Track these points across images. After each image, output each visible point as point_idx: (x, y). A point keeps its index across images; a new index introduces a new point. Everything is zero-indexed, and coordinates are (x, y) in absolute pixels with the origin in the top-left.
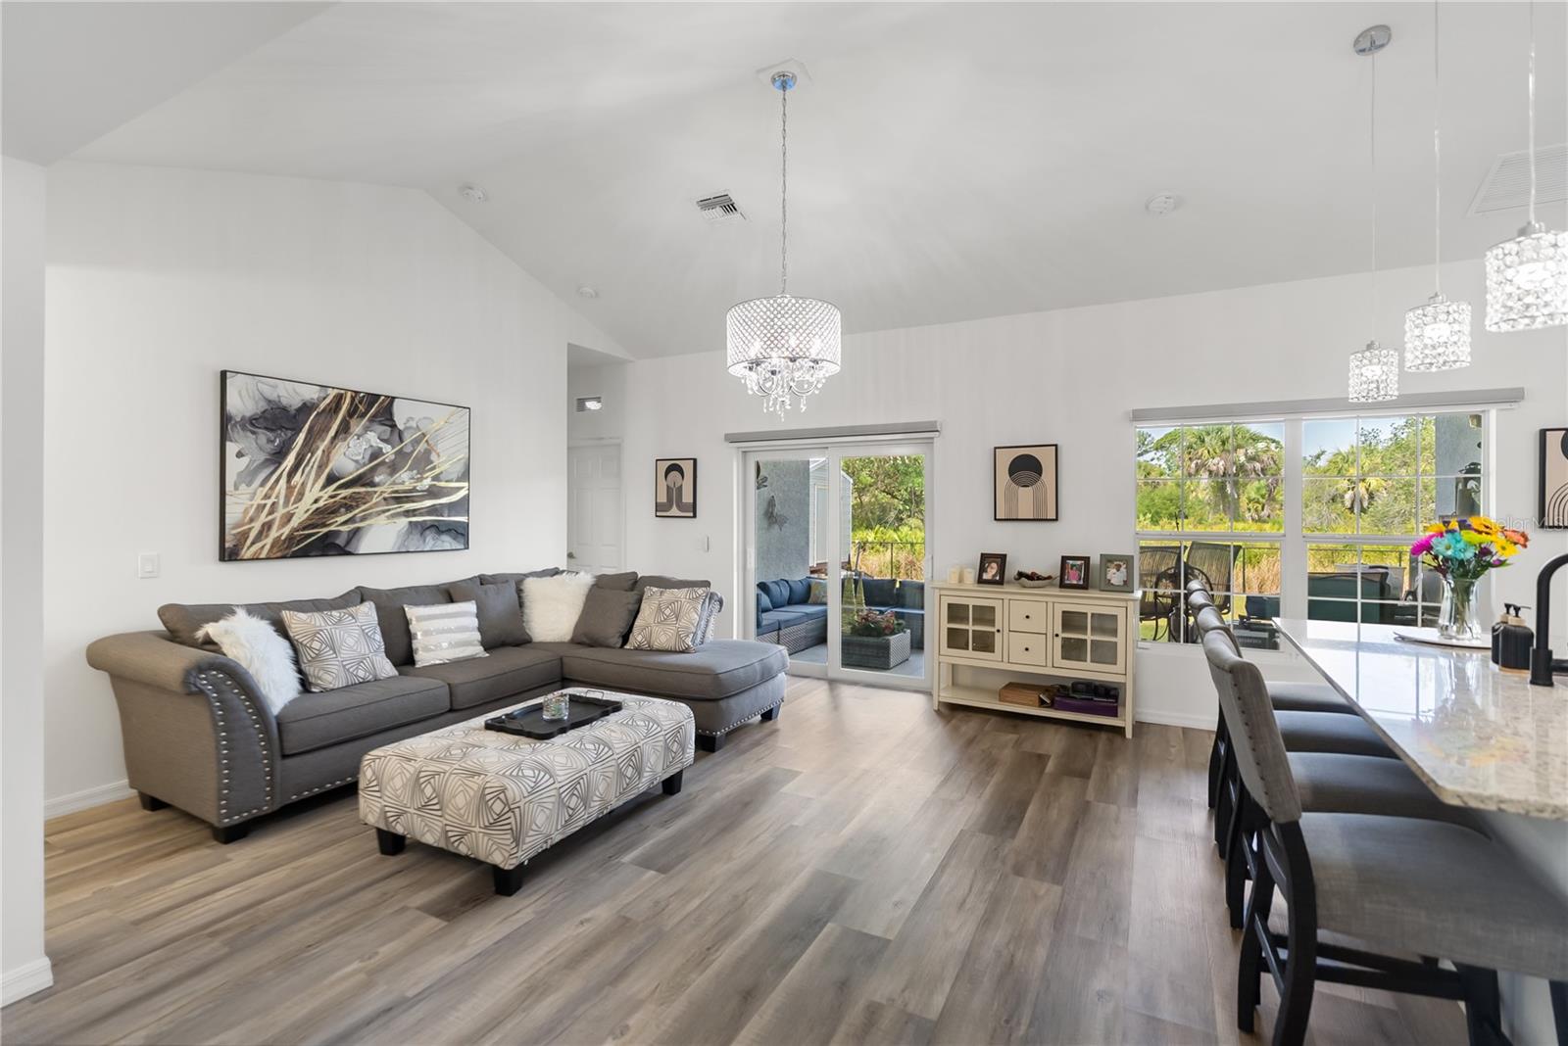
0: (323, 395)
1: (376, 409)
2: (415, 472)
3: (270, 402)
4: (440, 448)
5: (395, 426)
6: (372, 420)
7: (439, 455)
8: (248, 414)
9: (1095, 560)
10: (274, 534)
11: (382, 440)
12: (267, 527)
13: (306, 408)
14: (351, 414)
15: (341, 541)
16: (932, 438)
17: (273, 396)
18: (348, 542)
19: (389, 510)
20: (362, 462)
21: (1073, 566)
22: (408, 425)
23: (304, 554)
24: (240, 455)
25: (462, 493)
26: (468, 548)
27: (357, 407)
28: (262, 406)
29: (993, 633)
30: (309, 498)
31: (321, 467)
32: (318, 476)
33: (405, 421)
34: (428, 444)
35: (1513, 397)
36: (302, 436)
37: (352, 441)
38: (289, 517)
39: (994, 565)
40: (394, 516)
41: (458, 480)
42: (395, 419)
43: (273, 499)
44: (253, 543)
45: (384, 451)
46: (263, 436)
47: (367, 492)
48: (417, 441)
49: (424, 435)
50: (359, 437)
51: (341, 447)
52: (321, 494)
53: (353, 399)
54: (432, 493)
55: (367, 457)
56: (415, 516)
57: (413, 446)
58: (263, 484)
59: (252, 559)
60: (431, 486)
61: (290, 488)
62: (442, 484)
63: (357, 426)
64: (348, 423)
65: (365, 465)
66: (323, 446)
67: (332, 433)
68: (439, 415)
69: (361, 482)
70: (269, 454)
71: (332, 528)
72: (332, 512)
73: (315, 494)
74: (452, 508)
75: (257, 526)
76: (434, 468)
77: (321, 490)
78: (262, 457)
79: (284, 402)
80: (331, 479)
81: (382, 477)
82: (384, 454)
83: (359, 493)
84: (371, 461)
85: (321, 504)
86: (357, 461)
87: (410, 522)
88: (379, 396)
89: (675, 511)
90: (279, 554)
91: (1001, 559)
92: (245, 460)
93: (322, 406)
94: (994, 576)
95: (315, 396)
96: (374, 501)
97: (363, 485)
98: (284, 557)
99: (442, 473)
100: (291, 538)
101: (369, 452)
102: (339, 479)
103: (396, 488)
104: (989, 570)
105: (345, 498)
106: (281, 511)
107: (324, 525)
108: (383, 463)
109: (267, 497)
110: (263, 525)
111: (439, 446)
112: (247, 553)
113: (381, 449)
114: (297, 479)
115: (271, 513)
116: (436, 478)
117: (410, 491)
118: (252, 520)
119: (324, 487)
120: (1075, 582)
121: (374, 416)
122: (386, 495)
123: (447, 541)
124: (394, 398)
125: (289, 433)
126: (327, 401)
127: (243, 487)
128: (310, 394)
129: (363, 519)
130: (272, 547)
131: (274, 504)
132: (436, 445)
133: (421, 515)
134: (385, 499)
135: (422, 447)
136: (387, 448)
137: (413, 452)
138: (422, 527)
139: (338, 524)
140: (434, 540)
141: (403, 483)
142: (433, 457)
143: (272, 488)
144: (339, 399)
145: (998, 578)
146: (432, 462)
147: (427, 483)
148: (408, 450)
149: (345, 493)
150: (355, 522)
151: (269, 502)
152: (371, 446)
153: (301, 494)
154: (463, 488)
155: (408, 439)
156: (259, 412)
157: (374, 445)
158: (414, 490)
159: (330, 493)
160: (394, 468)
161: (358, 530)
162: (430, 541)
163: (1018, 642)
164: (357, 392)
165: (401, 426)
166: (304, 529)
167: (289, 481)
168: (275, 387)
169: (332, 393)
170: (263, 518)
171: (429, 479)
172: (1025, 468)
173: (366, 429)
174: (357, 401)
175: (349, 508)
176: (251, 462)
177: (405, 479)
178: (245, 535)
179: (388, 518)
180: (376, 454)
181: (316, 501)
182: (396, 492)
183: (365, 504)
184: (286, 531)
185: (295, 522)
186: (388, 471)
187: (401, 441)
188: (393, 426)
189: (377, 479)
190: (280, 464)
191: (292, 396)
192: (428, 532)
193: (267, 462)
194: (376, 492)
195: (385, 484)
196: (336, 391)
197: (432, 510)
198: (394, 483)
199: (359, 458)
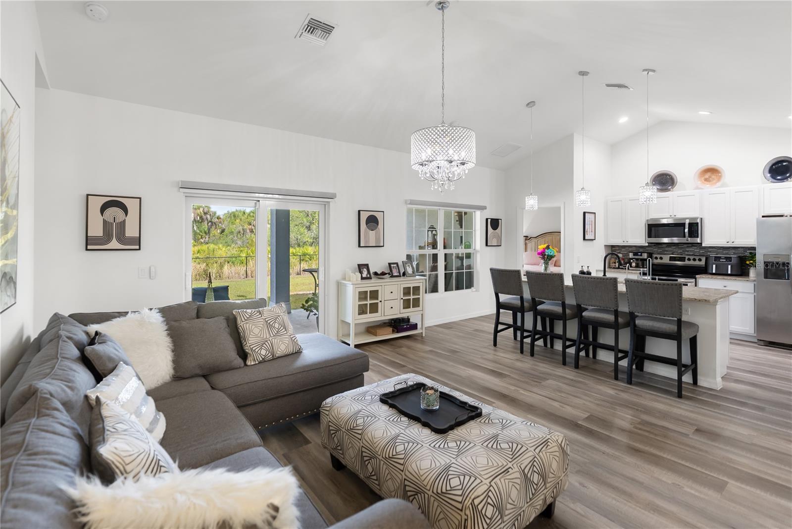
9: (400, 264)
16: (329, 202)
21: (393, 267)
29: (378, 303)
35: (482, 208)
39: (365, 270)
89: (114, 244)
91: (367, 266)
94: (367, 275)
104: (364, 272)
120: (396, 274)
145: (369, 276)
163: (388, 304)
172: (373, 221)
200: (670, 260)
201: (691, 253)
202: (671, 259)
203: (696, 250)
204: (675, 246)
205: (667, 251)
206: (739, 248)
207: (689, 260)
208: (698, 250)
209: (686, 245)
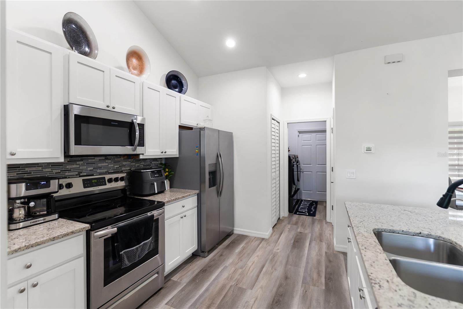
200: (85, 187)
201: (105, 171)
202: (87, 183)
203: (110, 166)
204: (82, 160)
205: (69, 170)
206: (147, 159)
207: (110, 181)
208: (112, 165)
209: (98, 159)
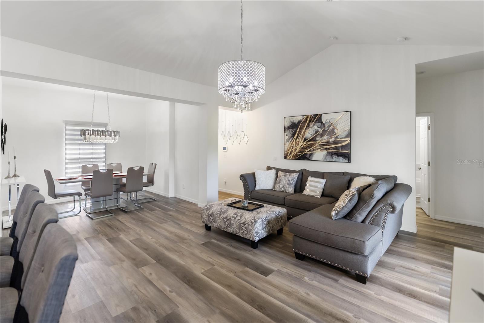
0: (303, 118)
1: (317, 118)
2: (329, 136)
3: (292, 122)
4: (338, 127)
5: (322, 122)
6: (315, 122)
7: (337, 130)
8: (288, 126)
10: (293, 154)
11: (318, 127)
12: (292, 152)
13: (299, 122)
14: (310, 122)
15: (308, 156)
17: (292, 121)
18: (309, 157)
19: (321, 148)
20: (313, 134)
22: (326, 121)
23: (299, 159)
24: (287, 135)
25: (347, 142)
26: (350, 162)
27: (311, 119)
28: (291, 123)
30: (300, 145)
31: (303, 137)
32: (302, 139)
33: (325, 120)
34: (333, 127)
36: (298, 129)
37: (310, 129)
38: (296, 149)
40: (322, 150)
41: (345, 137)
42: (322, 121)
43: (293, 145)
44: (289, 155)
45: (319, 131)
46: (291, 130)
47: (314, 143)
48: (329, 126)
49: (332, 124)
50: (312, 127)
51: (307, 130)
52: (303, 144)
53: (310, 117)
54: (335, 142)
55: (314, 133)
56: (329, 150)
57: (328, 128)
58: (291, 142)
59: (289, 159)
60: (334, 140)
61: (296, 143)
62: (339, 139)
63: (311, 124)
64: (309, 124)
65: (313, 135)
66: (303, 131)
67: (305, 127)
68: (338, 116)
69: (312, 140)
70: (292, 135)
71: (305, 153)
72: (305, 149)
73: (302, 144)
74: (343, 147)
75: (290, 151)
76: (336, 134)
77: (303, 143)
78: (291, 135)
79: (295, 122)
80: (305, 140)
81: (318, 138)
82: (319, 132)
83: (312, 143)
84: (315, 134)
85: (303, 146)
86: (311, 134)
87: (327, 152)
88: (317, 115)
90: (294, 159)
92: (288, 136)
93: (303, 121)
95: (301, 119)
96: (316, 145)
97: (313, 141)
98: (295, 159)
99: (338, 136)
100: (296, 155)
101: (315, 131)
102: (307, 140)
103: (323, 141)
105: (308, 145)
106: (294, 148)
107: (304, 152)
108: (319, 134)
109: (291, 145)
110: (291, 151)
111: (337, 127)
112: (288, 158)
113: (318, 130)
114: (298, 140)
115: (292, 149)
116: (336, 137)
117: (327, 142)
118: (289, 150)
119: (303, 142)
121: (316, 121)
122: (320, 144)
123: (341, 159)
124: (322, 114)
125: (296, 129)
126: (304, 119)
127: (287, 142)
128: (300, 118)
129: (313, 151)
130: (293, 157)
131: (293, 146)
132: (336, 126)
133: (331, 150)
134: (319, 145)
135: (331, 128)
136: (320, 130)
137: (328, 130)
138: (332, 154)
139: (307, 152)
140: (336, 158)
141: (325, 140)
142: (335, 130)
143: (292, 143)
144: (307, 118)
146: (335, 132)
147: (333, 139)
148: (326, 129)
149: (308, 143)
150: (311, 151)
151: (292, 146)
152: (315, 130)
153: (298, 144)
154: (347, 140)
155: (326, 126)
156: (290, 125)
157: (316, 129)
158: (329, 142)
159: (304, 144)
160: (322, 135)
161: (312, 153)
162: (335, 158)
164: (311, 115)
165: (324, 122)
166: (299, 153)
167: (296, 141)
168: (293, 119)
169: (305, 117)
170: (291, 150)
171: (334, 138)
173: (314, 125)
174: (311, 118)
175: (310, 147)
176: (289, 137)
177: (326, 138)
178: (288, 153)
179: (320, 150)
180: (317, 132)
181: (302, 146)
182: (323, 142)
183: (314, 146)
184: (295, 153)
185: (297, 151)
186: (320, 136)
187: (324, 127)
188: (322, 123)
189: (317, 139)
190: (294, 137)
191: (296, 120)
192: (334, 155)
193: (291, 137)
194: (317, 143)
195: (319, 140)
196: (306, 116)
197: (335, 148)
198: (322, 140)
199: (312, 133)
